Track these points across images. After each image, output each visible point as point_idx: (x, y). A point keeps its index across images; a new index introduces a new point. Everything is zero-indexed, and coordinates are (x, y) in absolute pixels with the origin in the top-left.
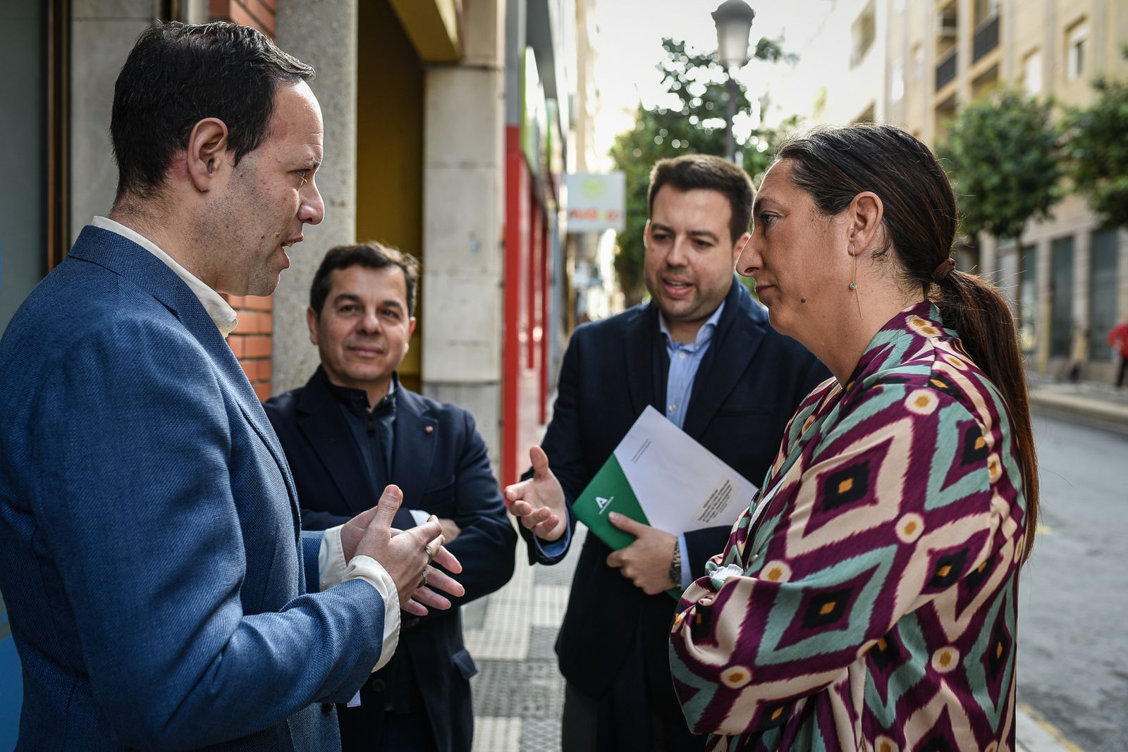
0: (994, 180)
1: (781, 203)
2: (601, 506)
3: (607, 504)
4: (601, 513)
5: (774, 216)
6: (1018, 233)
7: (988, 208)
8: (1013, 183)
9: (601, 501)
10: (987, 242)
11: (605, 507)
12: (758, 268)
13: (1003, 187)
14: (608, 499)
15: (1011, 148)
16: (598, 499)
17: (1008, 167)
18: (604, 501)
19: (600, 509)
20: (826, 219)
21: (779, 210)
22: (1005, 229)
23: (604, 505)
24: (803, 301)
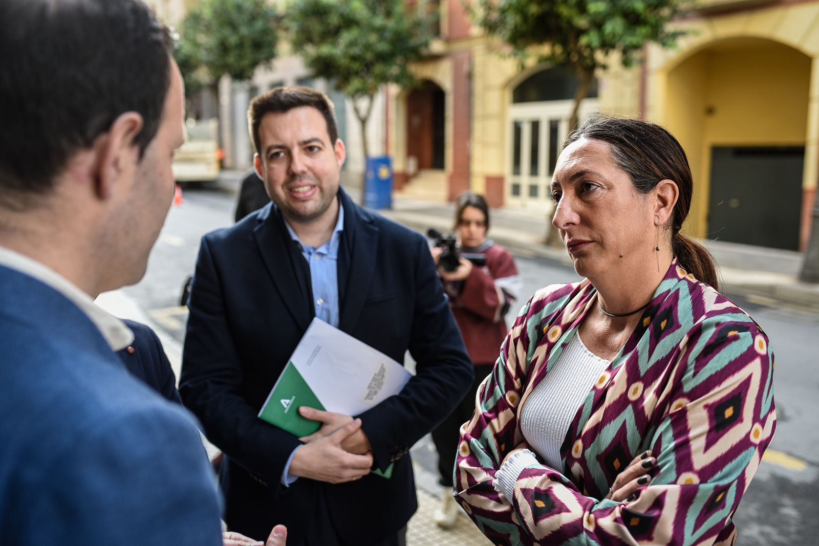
0: (233, 40)
1: (606, 178)
2: (285, 406)
3: (290, 404)
4: (286, 411)
5: (598, 186)
6: (250, 78)
7: (231, 59)
8: (248, 44)
9: (285, 402)
10: (226, 83)
11: (289, 407)
12: (573, 224)
13: (240, 45)
14: (290, 399)
15: (246, 17)
16: (283, 401)
17: (244, 31)
18: (288, 401)
19: (285, 409)
20: (641, 197)
21: (603, 182)
22: (240, 75)
23: (287, 405)
24: (621, 257)
